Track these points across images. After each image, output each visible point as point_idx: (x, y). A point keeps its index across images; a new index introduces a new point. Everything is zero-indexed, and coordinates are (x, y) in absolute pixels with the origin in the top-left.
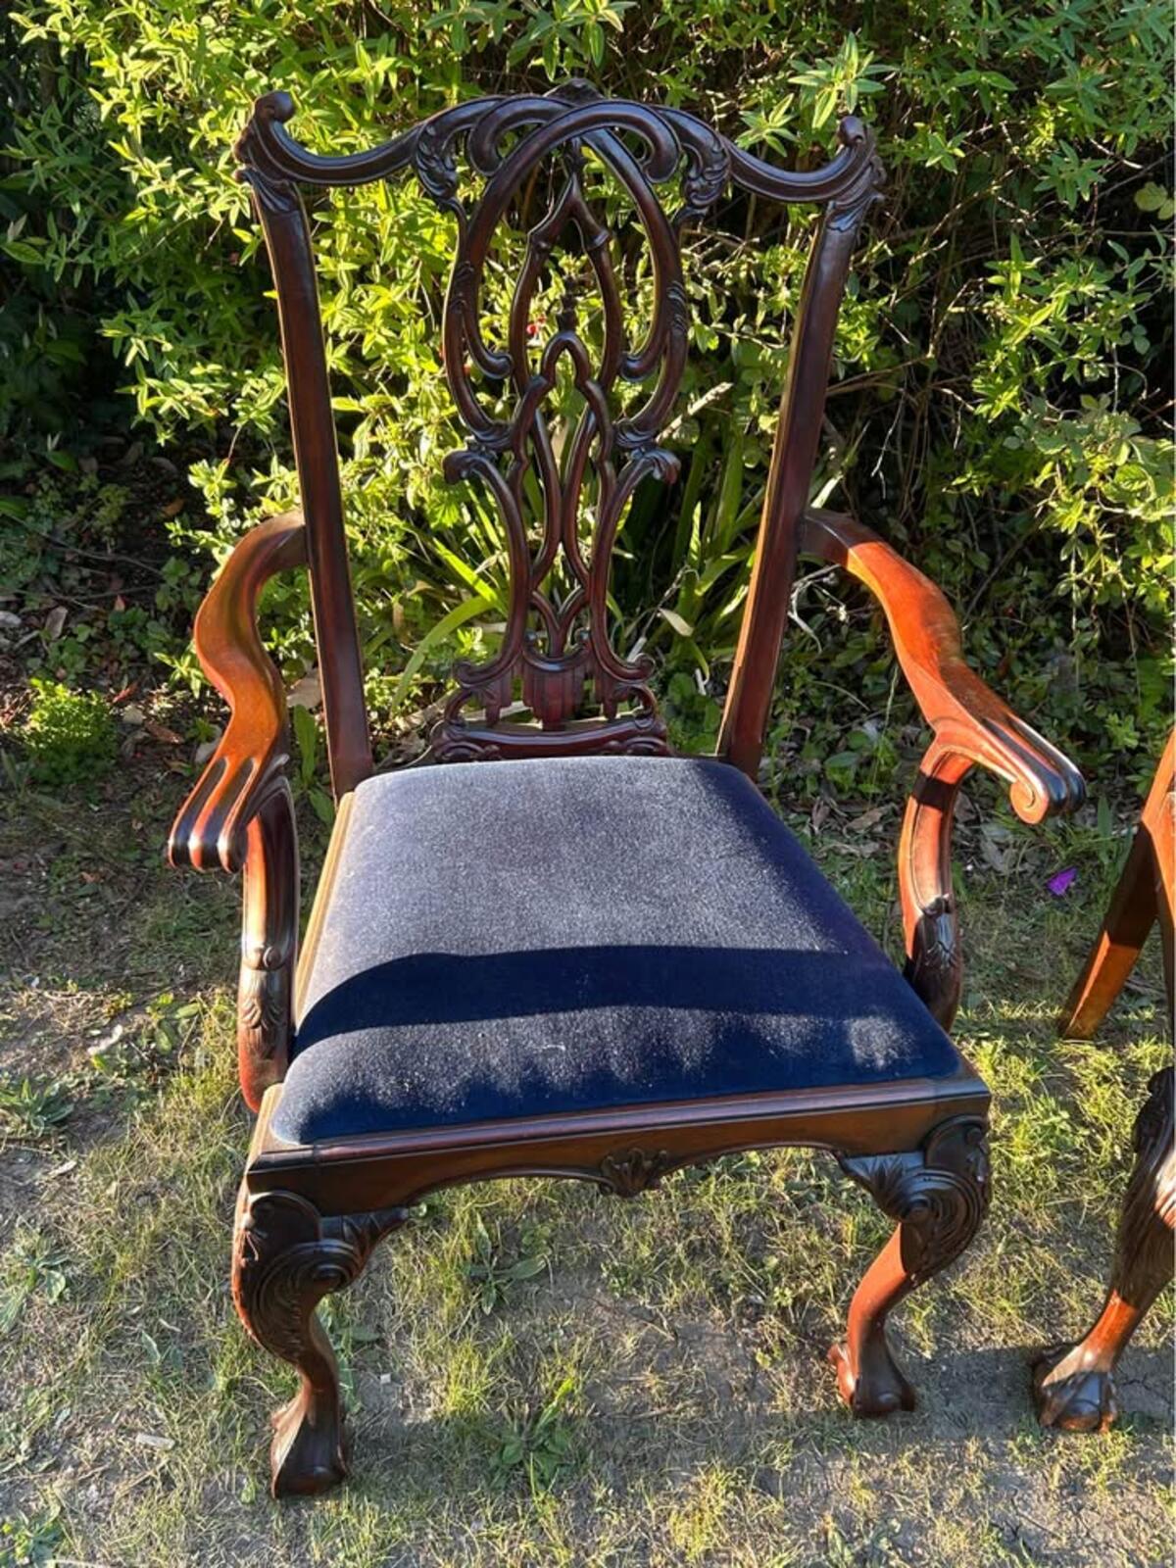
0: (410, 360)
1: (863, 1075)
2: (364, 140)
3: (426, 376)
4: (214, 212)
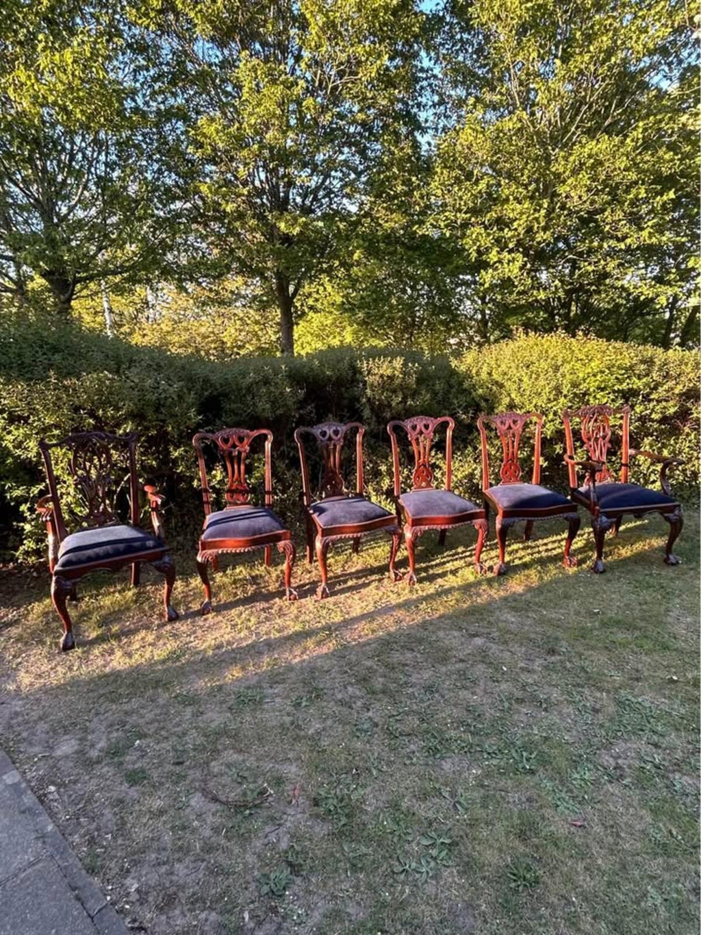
1: (149, 548)
4: (29, 456)
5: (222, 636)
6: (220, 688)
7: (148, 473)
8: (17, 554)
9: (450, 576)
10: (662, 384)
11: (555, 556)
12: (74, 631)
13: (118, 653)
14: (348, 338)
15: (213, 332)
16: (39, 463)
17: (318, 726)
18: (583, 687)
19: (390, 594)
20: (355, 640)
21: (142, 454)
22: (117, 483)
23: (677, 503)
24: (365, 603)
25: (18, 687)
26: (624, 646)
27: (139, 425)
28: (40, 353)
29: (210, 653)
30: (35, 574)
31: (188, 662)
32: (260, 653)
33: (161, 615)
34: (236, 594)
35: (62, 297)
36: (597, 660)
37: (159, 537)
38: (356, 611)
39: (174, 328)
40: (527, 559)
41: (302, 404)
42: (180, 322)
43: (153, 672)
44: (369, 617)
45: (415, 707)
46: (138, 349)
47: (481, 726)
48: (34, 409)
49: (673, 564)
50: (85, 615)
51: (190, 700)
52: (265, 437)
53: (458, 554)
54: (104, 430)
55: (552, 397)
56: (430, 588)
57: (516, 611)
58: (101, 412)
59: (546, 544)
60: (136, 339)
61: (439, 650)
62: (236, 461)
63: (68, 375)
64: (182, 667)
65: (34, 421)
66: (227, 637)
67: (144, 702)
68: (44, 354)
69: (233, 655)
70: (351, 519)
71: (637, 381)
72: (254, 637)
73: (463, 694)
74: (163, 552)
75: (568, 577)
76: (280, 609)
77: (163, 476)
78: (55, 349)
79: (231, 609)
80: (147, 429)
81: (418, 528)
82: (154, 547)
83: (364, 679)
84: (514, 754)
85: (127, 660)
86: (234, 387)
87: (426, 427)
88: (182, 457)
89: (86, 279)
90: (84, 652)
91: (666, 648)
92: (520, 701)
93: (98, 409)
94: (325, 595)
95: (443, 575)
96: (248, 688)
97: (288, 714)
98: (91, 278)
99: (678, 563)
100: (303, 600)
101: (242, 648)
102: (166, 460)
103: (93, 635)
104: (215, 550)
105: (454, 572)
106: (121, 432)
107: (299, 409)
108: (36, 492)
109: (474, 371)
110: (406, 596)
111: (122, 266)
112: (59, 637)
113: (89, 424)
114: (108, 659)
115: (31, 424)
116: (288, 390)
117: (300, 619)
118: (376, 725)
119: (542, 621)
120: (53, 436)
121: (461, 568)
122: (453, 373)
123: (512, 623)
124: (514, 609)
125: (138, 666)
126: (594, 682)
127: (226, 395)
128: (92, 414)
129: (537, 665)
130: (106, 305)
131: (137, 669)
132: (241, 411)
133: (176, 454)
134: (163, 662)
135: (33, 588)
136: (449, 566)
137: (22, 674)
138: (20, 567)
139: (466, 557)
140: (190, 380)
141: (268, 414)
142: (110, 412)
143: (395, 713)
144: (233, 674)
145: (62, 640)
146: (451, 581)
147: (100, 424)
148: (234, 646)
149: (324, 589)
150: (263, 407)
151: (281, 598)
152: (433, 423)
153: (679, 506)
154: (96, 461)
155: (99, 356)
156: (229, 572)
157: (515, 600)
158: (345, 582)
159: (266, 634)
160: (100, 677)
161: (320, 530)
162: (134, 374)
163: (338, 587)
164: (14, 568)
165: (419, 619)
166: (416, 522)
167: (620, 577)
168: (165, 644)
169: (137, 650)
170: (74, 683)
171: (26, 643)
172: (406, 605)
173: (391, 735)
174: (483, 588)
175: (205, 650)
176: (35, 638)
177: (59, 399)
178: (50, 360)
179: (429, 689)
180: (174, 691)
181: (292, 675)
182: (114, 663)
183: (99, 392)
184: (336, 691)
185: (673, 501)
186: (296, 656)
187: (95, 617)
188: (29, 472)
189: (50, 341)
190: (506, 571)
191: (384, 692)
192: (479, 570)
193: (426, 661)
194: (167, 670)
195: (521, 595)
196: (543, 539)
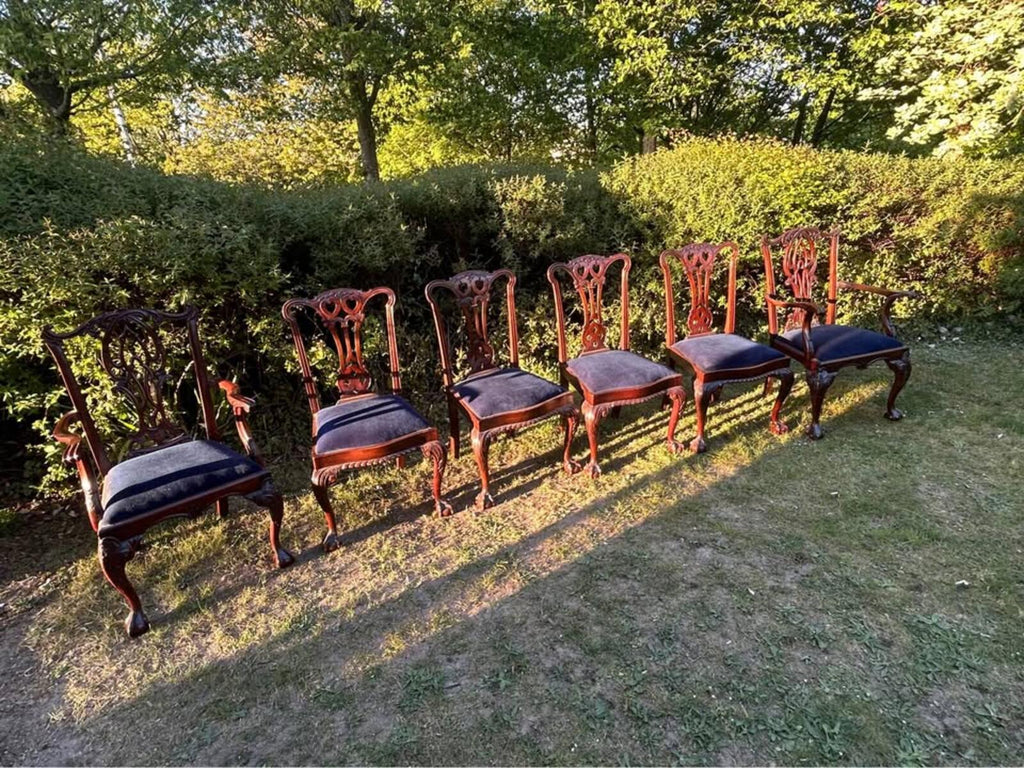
0: (98, 375)
1: (241, 476)
2: (71, 329)
3: (104, 379)
4: (31, 352)
5: (362, 584)
6: (378, 671)
7: (218, 356)
8: (41, 488)
9: (638, 459)
10: (863, 196)
11: (757, 419)
12: (144, 604)
13: (218, 632)
14: (437, 155)
15: (265, 155)
16: (49, 361)
17: (532, 718)
18: (858, 609)
19: (572, 494)
20: (544, 569)
21: (208, 332)
22: (176, 374)
23: (905, 347)
24: (542, 512)
25: (68, 714)
26: (884, 539)
27: (197, 291)
28: (23, 191)
29: (351, 614)
30: (72, 514)
31: (324, 633)
32: (422, 605)
33: (269, 560)
34: (367, 517)
35: (55, 111)
36: (859, 566)
37: (252, 456)
38: (535, 526)
39: (214, 151)
40: (725, 427)
41: (422, 247)
42: (221, 143)
43: (276, 657)
44: (552, 531)
45: (655, 668)
46: (179, 180)
47: (752, 689)
48: (27, 280)
49: (897, 420)
50: (157, 573)
51: (339, 699)
52: (384, 298)
53: (639, 427)
54: (145, 304)
55: (739, 219)
56: (620, 481)
57: (737, 504)
58: (136, 278)
59: (740, 405)
60: (168, 167)
61: (660, 572)
62: (346, 335)
63: (75, 224)
64: (315, 644)
65: (31, 299)
66: (370, 585)
67: (268, 711)
68: (30, 192)
69: (385, 613)
70: (516, 403)
71: (835, 194)
72: (407, 581)
73: (713, 638)
74: (262, 478)
75: (781, 448)
76: (432, 532)
77: (239, 358)
78: (48, 185)
79: (364, 538)
80: (210, 297)
81: (602, 406)
82: (248, 473)
83: (576, 633)
84: (811, 730)
85: (232, 641)
86: (327, 227)
87: (596, 270)
88: (265, 332)
89: (86, 84)
90: (164, 636)
91: (934, 538)
92: (789, 641)
93: (131, 273)
94: (488, 505)
95: (630, 459)
96: (418, 667)
97: (485, 704)
98: (94, 83)
99: (901, 417)
100: (459, 514)
101: (393, 601)
102: (241, 336)
103: (175, 604)
104: (337, 466)
105: (643, 453)
106: (172, 305)
107: (419, 253)
108: (54, 401)
109: (629, 190)
110: (593, 495)
111: (134, 66)
112: (123, 615)
113: (121, 298)
114: (204, 642)
115: (27, 304)
116: (403, 228)
117: (463, 544)
118: (611, 705)
119: (771, 514)
120: (67, 320)
121: (650, 447)
122: (603, 193)
123: (737, 520)
124: (732, 500)
125: (250, 649)
126: (868, 598)
127: (315, 239)
128: (123, 282)
129: (789, 580)
130: (119, 121)
131: (248, 656)
132: (339, 262)
133: (258, 329)
134: (286, 637)
135: (73, 536)
136: (635, 446)
137: (73, 689)
138: (48, 505)
139: (650, 431)
140: (263, 221)
141: (381, 263)
142: (153, 277)
143: (632, 683)
144: (393, 645)
145: (128, 620)
146: (642, 468)
147: (138, 297)
148: (383, 598)
149: (486, 497)
150: (372, 252)
151: (429, 514)
152: (604, 263)
153: (907, 350)
154: (138, 349)
155: (120, 193)
156: (350, 482)
157: (730, 487)
158: (509, 481)
159: (424, 573)
160: (195, 677)
161: (476, 423)
162: (180, 218)
163: (501, 491)
164: (40, 508)
165: (619, 529)
166: (599, 399)
167: (842, 443)
168: (283, 607)
169: (244, 621)
170: (157, 693)
171: (72, 633)
172: (595, 509)
173: (639, 720)
174: (685, 473)
175: (343, 611)
176: (85, 622)
177: (66, 262)
178: (41, 201)
179: (665, 636)
180: (312, 687)
181: (473, 637)
182: (214, 650)
183: (130, 248)
184: (541, 655)
185: (901, 345)
186: (473, 606)
187: (173, 574)
188: (38, 373)
189: (38, 173)
190: (708, 447)
191: (606, 648)
192: (674, 448)
193: (648, 592)
194: (294, 652)
195: (733, 478)
196: (734, 398)
